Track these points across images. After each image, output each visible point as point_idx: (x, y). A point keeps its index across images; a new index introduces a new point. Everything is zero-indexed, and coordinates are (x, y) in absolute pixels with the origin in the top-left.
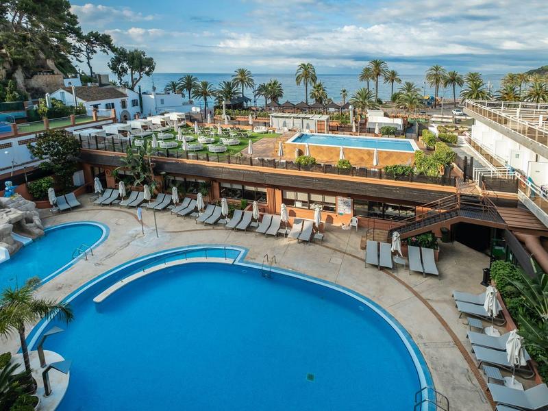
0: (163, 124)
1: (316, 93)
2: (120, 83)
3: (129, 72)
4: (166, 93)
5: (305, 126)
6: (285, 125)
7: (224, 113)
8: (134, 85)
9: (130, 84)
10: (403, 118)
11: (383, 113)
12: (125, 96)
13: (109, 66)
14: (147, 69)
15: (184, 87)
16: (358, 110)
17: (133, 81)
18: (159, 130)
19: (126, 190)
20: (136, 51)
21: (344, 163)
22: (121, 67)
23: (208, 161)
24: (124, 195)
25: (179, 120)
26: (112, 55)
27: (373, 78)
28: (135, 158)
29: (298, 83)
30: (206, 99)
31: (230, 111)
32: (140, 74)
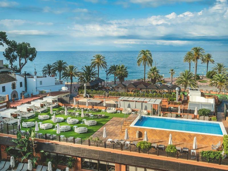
0: (42, 106)
1: (152, 74)
2: (11, 66)
3: (18, 59)
4: (43, 77)
5: (144, 107)
6: (129, 106)
7: (85, 93)
8: (21, 68)
9: (18, 67)
10: (215, 98)
11: (200, 93)
12: (14, 79)
13: (4, 54)
14: (31, 56)
15: (56, 69)
16: (183, 88)
17: (20, 65)
18: (39, 111)
19: (15, 162)
20: (23, 43)
21: (172, 148)
22: (13, 55)
23: (75, 143)
24: (14, 166)
25: (54, 102)
26: (6, 46)
27: (194, 60)
28: (23, 141)
29: (139, 65)
30: (71, 79)
31: (90, 91)
32: (26, 60)
